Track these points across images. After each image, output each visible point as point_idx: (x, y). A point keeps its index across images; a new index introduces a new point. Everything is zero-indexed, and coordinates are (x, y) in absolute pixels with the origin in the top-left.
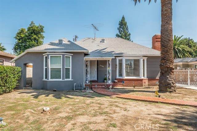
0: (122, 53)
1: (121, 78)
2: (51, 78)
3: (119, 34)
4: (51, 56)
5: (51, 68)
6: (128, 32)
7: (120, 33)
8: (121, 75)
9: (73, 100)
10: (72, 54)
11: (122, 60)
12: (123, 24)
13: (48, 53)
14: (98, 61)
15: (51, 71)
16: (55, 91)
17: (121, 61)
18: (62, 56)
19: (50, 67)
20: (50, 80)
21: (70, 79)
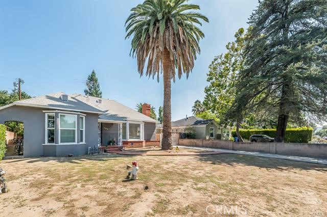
0: (126, 118)
1: (125, 140)
2: (61, 142)
3: (88, 90)
4: (61, 115)
5: (61, 130)
6: (99, 90)
7: (90, 90)
8: (124, 137)
10: (85, 115)
11: (126, 124)
12: (92, 79)
13: (57, 111)
14: (102, 123)
15: (61, 133)
16: (72, 156)
17: (124, 125)
18: (76, 116)
19: (60, 128)
20: (60, 144)
21: (84, 142)
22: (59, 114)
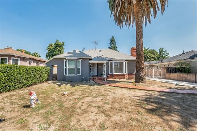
1: (111, 74)
2: (69, 74)
3: (110, 47)
4: (69, 61)
5: (69, 68)
6: (116, 46)
8: (112, 72)
9: (82, 87)
10: (82, 59)
12: (112, 41)
13: (67, 59)
14: (97, 63)
15: (69, 70)
16: (71, 82)
17: (111, 63)
18: (75, 60)
20: (68, 75)
21: (81, 75)
22: (68, 60)
